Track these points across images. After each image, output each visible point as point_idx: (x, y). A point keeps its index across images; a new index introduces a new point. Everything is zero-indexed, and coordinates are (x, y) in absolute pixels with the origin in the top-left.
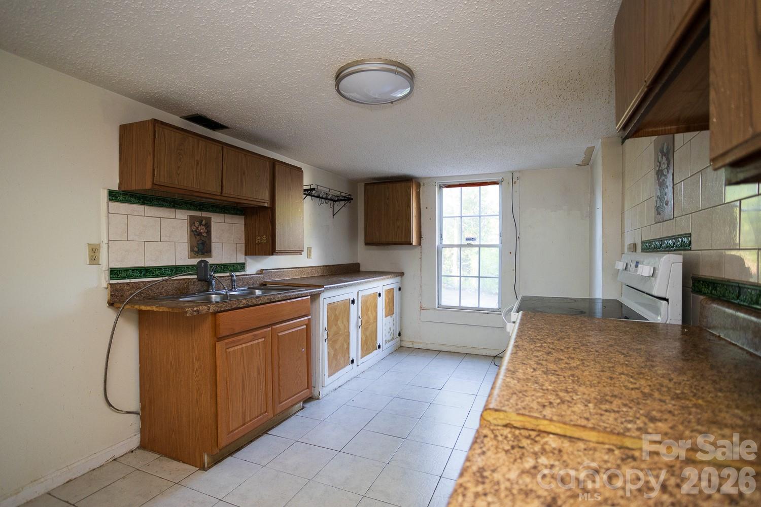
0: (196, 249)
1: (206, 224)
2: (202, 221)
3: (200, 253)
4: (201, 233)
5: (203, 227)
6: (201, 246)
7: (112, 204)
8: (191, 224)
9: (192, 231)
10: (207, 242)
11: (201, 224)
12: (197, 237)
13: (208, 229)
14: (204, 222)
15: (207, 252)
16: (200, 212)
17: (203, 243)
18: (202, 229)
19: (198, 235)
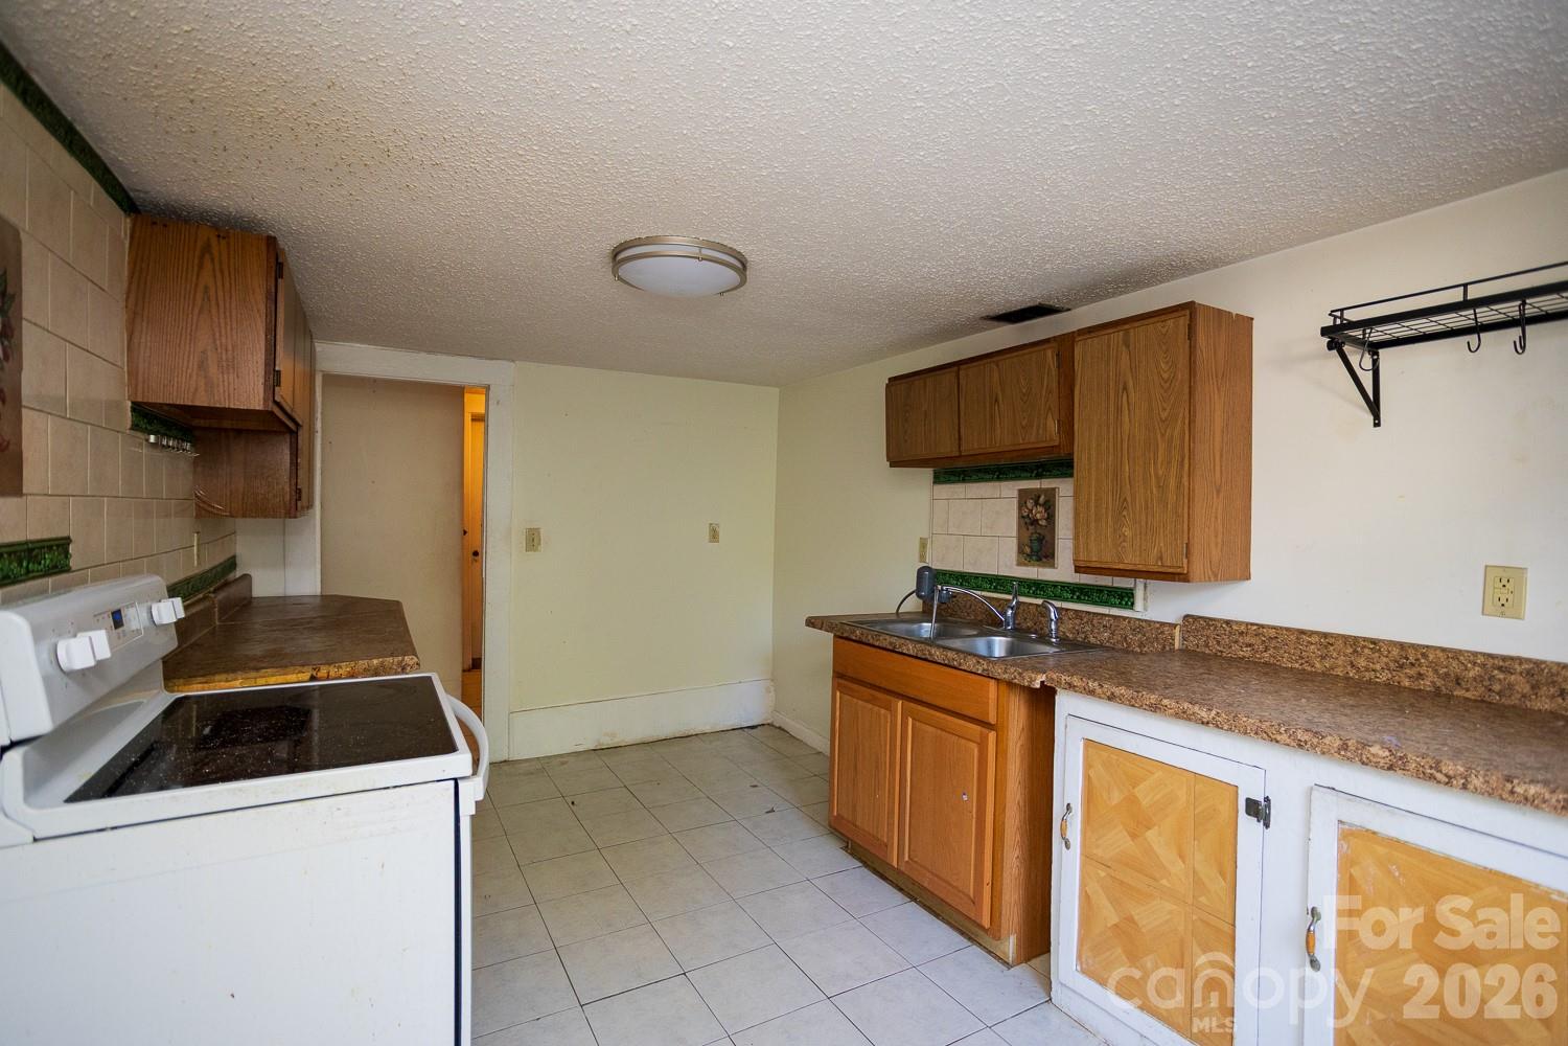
0: (1028, 550)
1: (1046, 502)
2: (1039, 497)
3: (1034, 558)
4: (1037, 520)
5: (1040, 509)
6: (1036, 544)
7: (938, 487)
8: (1022, 505)
9: (1021, 517)
10: (1048, 538)
11: (1037, 503)
12: (1030, 527)
13: (1050, 511)
14: (1042, 500)
15: (1046, 557)
16: (1038, 481)
17: (1041, 539)
18: (1039, 513)
19: (1032, 524)
